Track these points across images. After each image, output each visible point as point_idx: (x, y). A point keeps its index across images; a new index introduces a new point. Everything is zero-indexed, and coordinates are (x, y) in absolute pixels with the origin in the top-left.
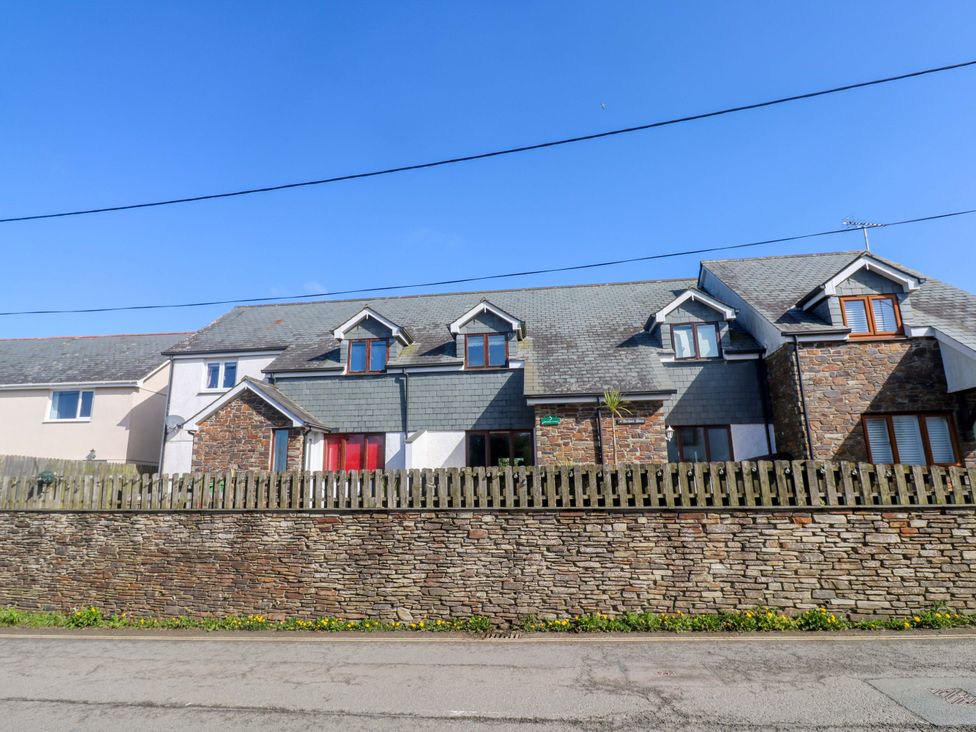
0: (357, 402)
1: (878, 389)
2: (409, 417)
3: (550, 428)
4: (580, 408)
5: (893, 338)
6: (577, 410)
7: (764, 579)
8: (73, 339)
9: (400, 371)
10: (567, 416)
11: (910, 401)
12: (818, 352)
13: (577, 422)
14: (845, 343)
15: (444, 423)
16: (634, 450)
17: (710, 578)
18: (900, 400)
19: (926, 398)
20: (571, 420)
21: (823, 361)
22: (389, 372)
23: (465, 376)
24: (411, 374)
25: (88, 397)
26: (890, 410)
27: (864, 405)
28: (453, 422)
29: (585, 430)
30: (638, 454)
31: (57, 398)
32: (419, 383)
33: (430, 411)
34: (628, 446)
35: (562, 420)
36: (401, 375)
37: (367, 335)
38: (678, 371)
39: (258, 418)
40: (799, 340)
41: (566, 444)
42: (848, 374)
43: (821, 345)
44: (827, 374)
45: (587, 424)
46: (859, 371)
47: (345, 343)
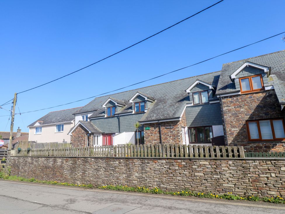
0: (109, 125)
1: (252, 111)
2: (121, 128)
3: (147, 131)
4: (155, 124)
5: (259, 91)
6: (155, 125)
7: (146, 178)
8: (64, 110)
9: (117, 115)
10: (152, 127)
11: (265, 115)
12: (230, 99)
13: (155, 129)
14: (239, 95)
15: (129, 129)
16: (170, 137)
17: (135, 177)
18: (261, 115)
19: (272, 113)
20: (153, 128)
21: (231, 102)
22: (115, 116)
23: (134, 115)
24: (120, 116)
25: (63, 126)
26: (257, 119)
27: (247, 118)
28: (131, 129)
29: (157, 131)
30: (172, 138)
31: (57, 126)
32: (123, 118)
33: (125, 126)
34: (169, 135)
35: (151, 128)
36: (118, 116)
37: (111, 105)
38: (194, 108)
39: (83, 131)
40: (221, 96)
41: (152, 135)
42: (241, 107)
43: (231, 97)
44: (233, 107)
45: (157, 129)
46: (245, 105)
47: (106, 108)
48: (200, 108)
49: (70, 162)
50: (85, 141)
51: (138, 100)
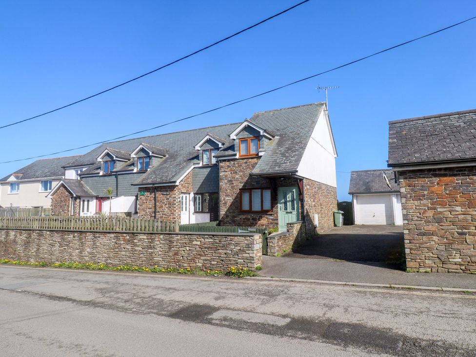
0: (105, 185)
1: (246, 179)
2: (119, 191)
3: (142, 196)
5: (254, 156)
6: (150, 189)
8: (59, 158)
9: (115, 173)
10: (148, 192)
11: (257, 183)
12: (228, 163)
13: (151, 194)
14: (236, 159)
15: (128, 193)
16: (166, 204)
18: (253, 183)
19: (262, 182)
21: (229, 166)
22: (113, 174)
23: (135, 175)
24: (119, 175)
25: (51, 183)
26: (249, 188)
27: (241, 186)
28: (131, 193)
29: (152, 197)
30: (167, 206)
31: (43, 183)
32: (122, 178)
33: (124, 188)
34: (164, 203)
35: (146, 193)
36: (116, 175)
37: (109, 159)
38: (202, 170)
39: (67, 193)
40: (219, 159)
41: (146, 202)
42: (236, 173)
43: (229, 160)
44: (230, 173)
45: (153, 195)
46: (240, 171)
47: (102, 163)
48: (209, 170)
49: (24, 236)
50: (68, 206)
51: (142, 154)
